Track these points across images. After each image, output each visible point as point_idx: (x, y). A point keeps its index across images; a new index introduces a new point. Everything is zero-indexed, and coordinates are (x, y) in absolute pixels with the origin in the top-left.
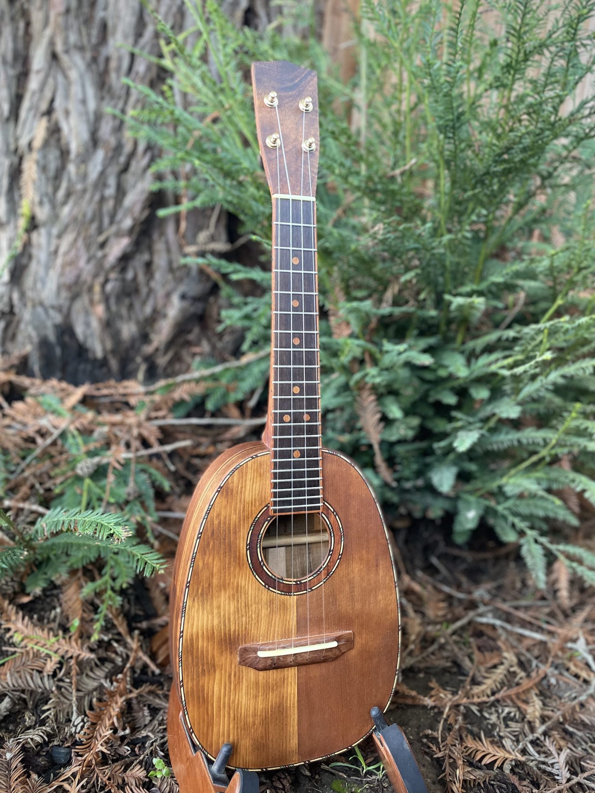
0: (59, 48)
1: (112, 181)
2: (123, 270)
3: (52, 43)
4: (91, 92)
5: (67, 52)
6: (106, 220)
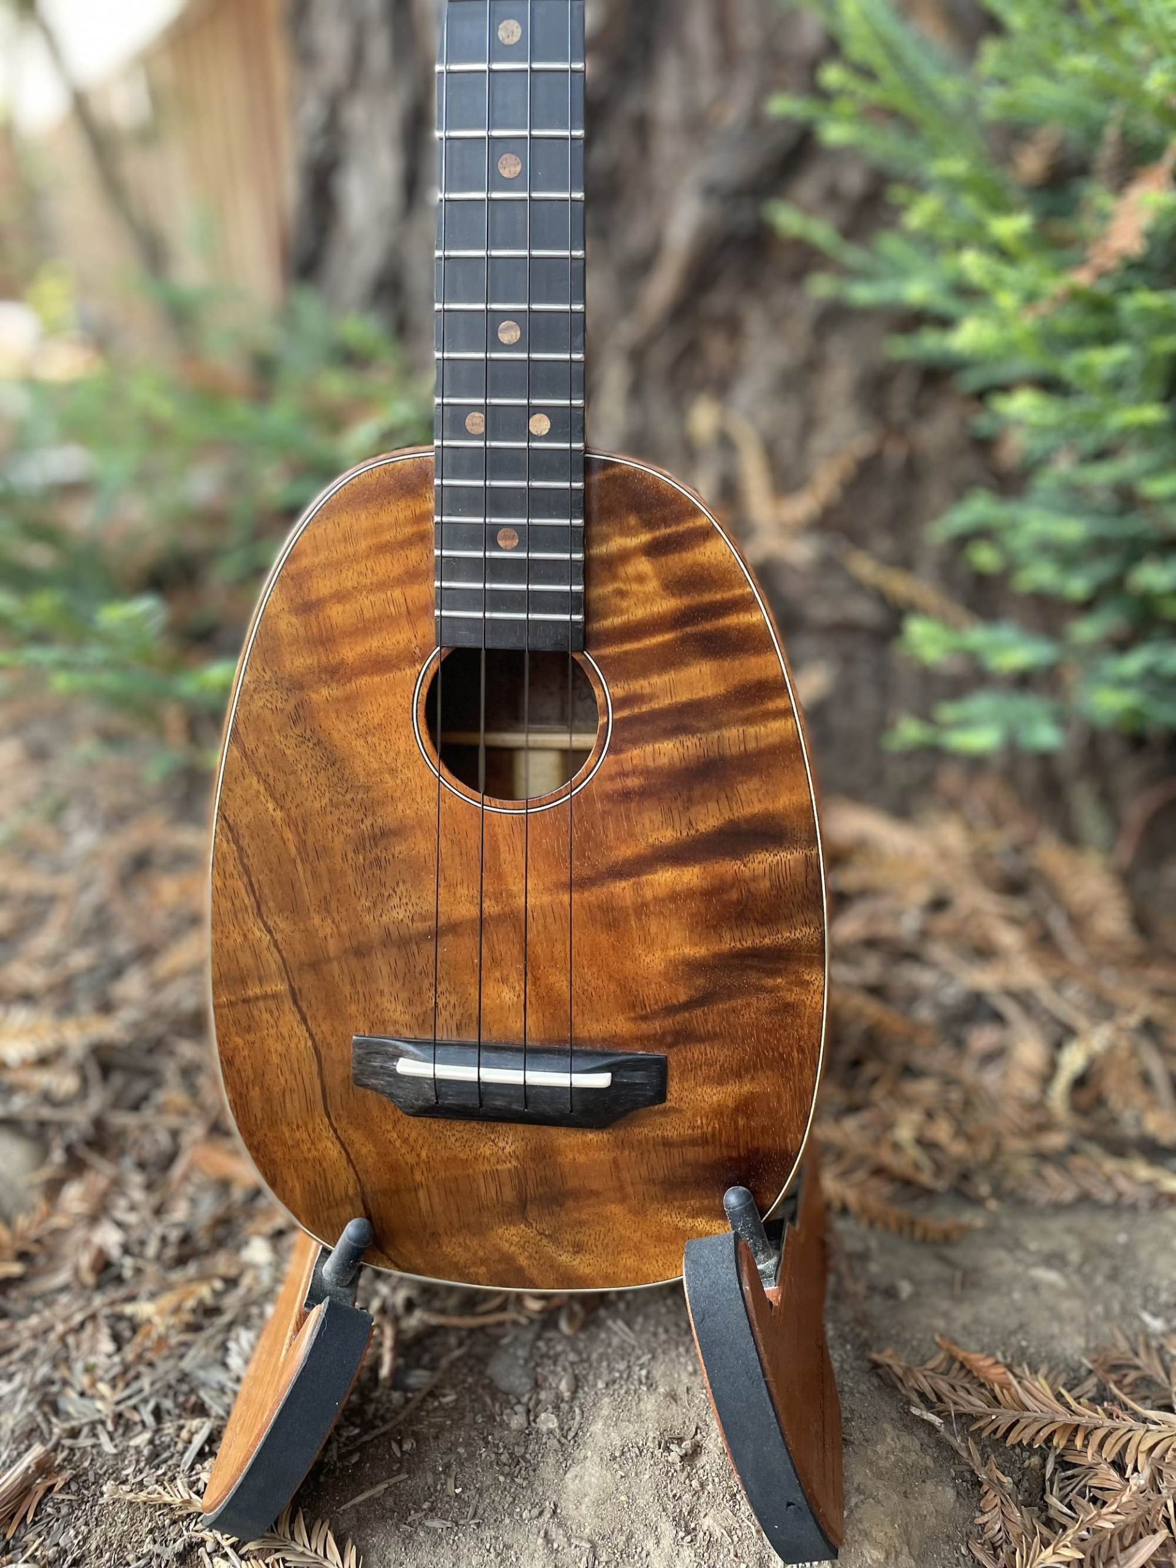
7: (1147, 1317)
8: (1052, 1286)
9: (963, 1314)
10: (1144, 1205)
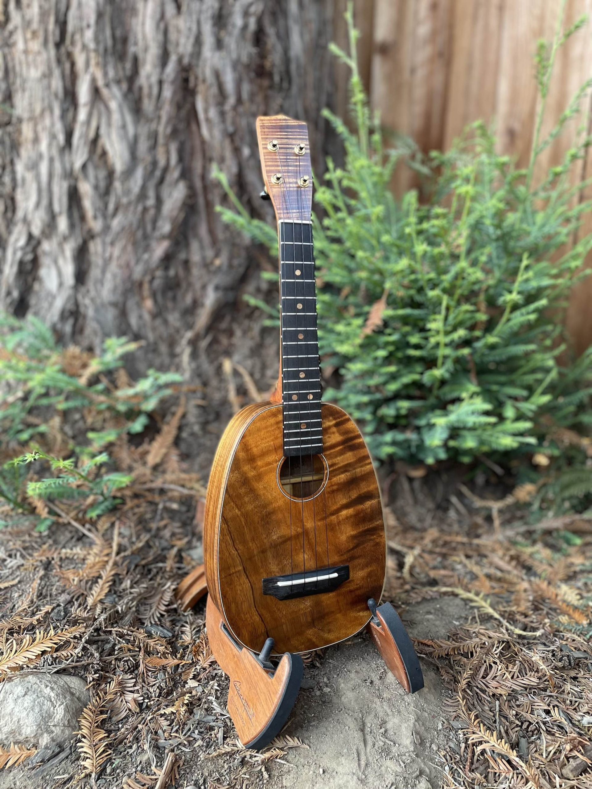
0: (100, 83)
1: (151, 193)
2: (167, 268)
3: (94, 81)
4: (129, 118)
5: (107, 85)
6: (149, 227)
7: (455, 622)
8: (432, 619)
9: (415, 632)
10: (438, 597)
